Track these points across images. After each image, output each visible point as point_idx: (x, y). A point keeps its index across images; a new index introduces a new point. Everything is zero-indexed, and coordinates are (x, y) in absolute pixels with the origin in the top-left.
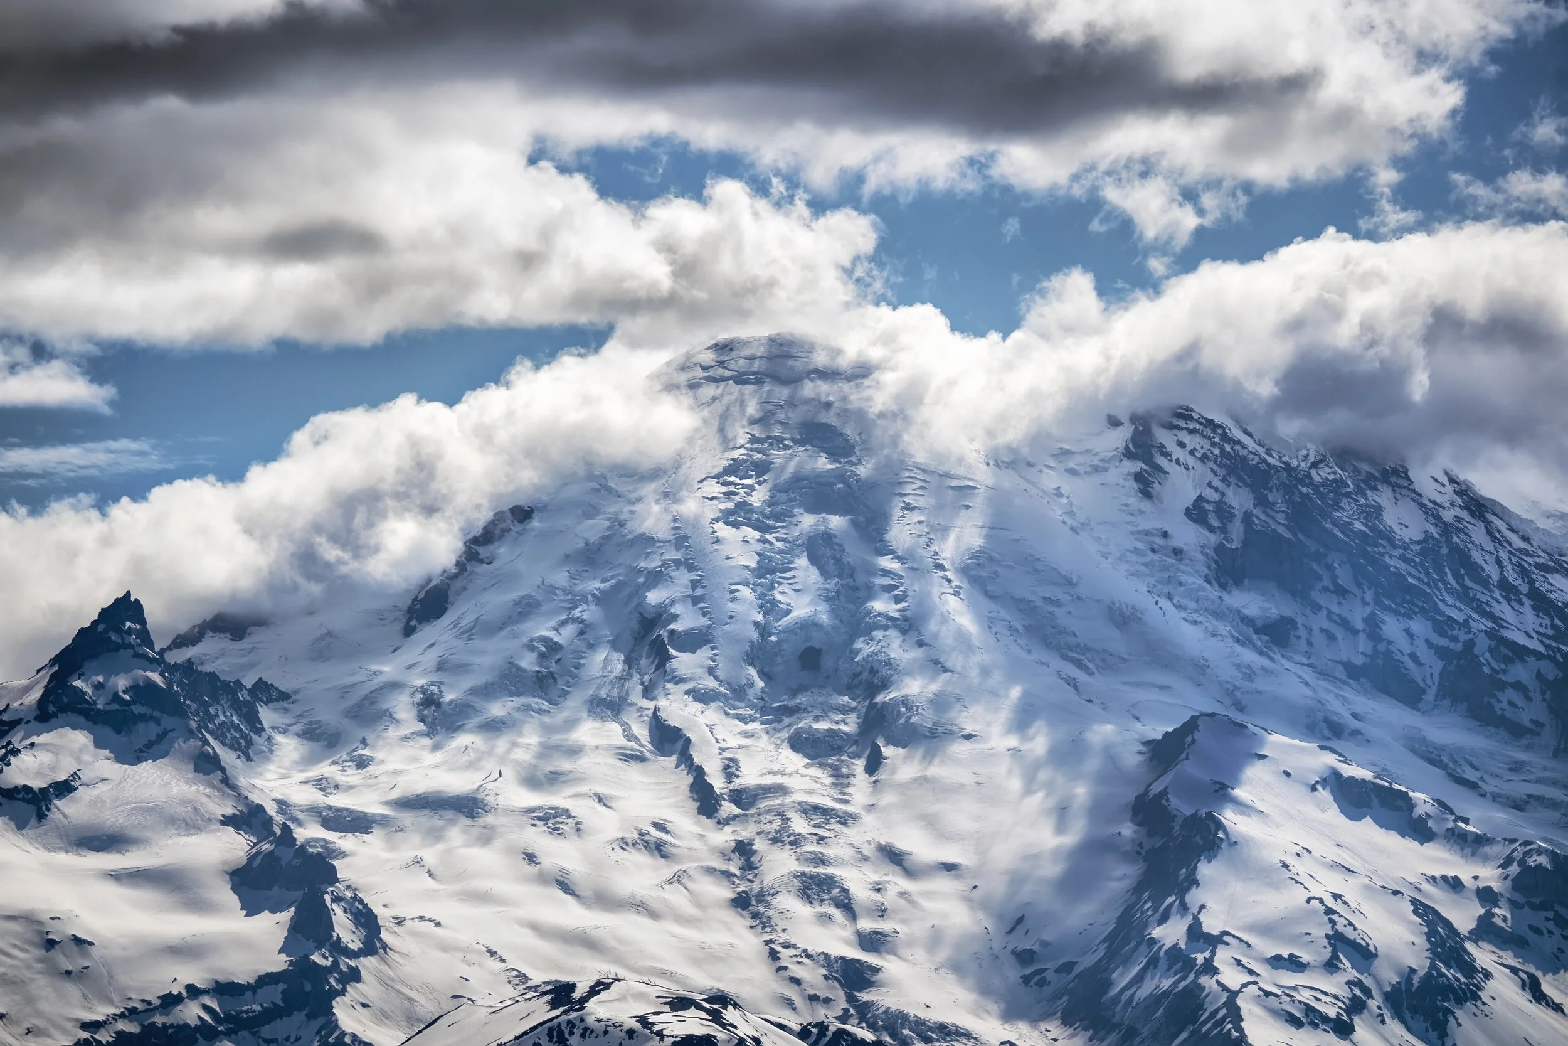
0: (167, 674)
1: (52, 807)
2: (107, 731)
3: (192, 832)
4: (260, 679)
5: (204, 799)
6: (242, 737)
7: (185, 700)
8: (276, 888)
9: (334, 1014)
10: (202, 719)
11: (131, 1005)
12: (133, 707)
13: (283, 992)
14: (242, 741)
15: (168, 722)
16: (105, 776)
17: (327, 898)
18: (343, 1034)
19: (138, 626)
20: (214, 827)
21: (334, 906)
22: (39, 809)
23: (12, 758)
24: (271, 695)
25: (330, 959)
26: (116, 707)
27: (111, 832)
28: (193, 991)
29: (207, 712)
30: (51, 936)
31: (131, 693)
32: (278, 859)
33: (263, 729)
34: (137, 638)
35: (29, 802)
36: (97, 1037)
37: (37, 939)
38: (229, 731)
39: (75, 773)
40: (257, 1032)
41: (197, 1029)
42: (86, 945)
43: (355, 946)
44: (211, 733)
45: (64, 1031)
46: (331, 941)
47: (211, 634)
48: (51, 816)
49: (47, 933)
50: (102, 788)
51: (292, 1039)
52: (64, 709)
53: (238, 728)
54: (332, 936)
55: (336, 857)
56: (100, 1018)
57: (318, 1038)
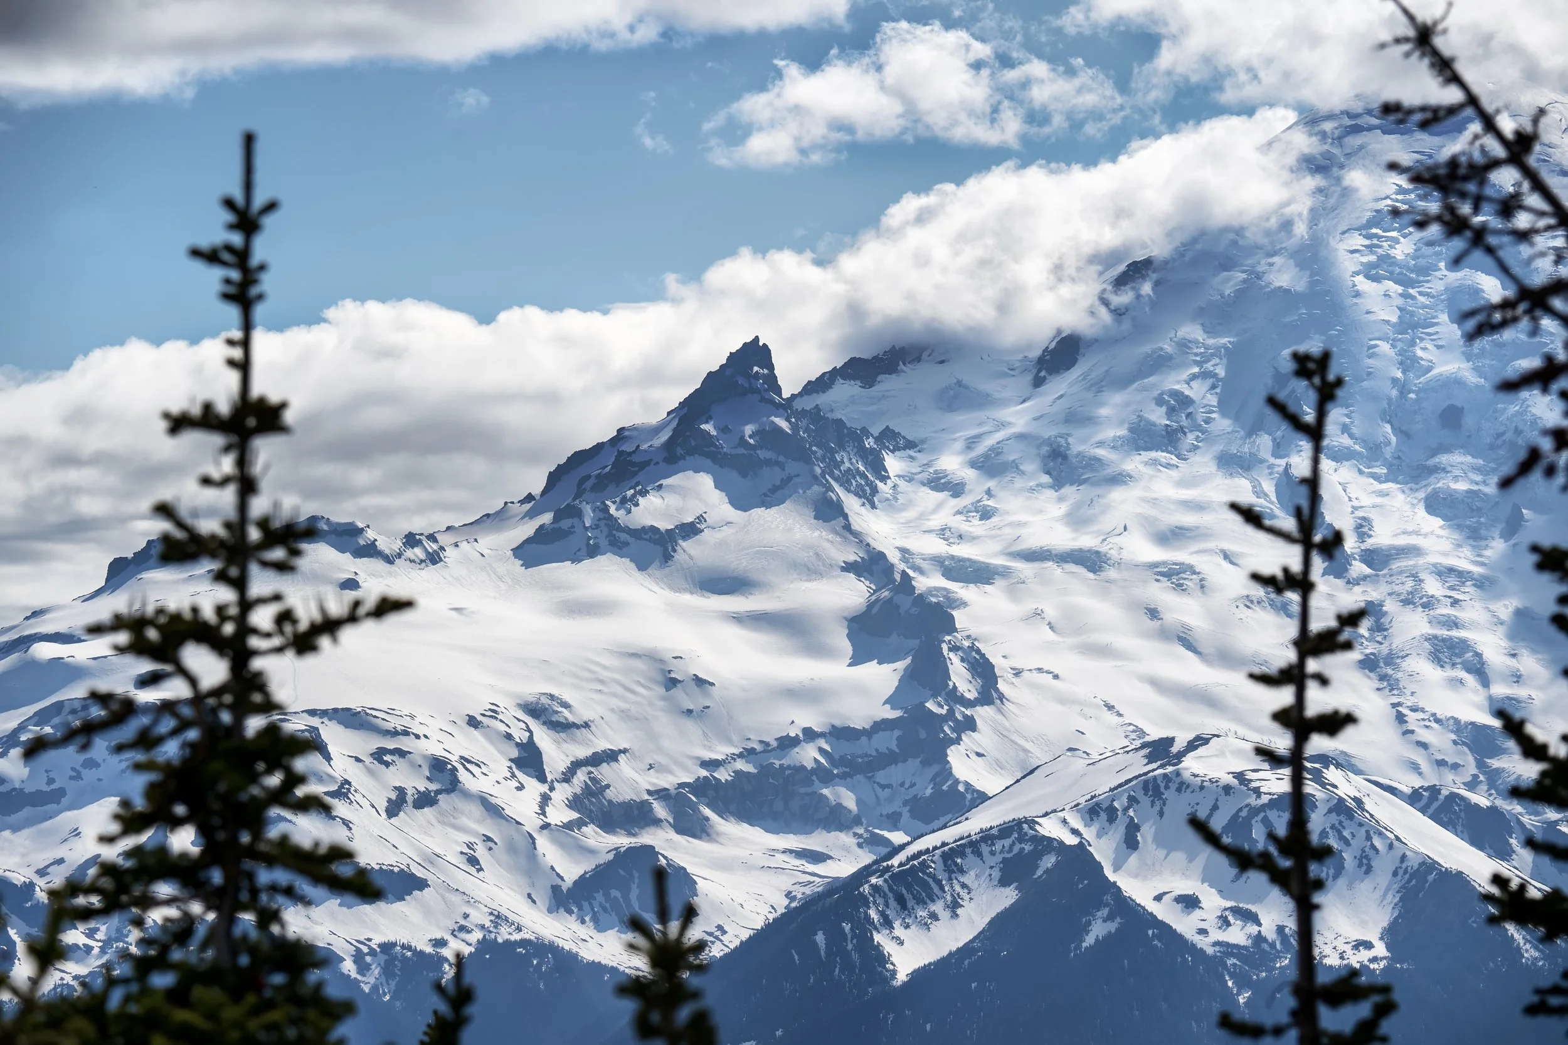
0: (793, 420)
1: (678, 548)
2: (734, 475)
3: (814, 576)
4: (887, 426)
5: (827, 545)
6: (867, 485)
7: (811, 446)
8: (894, 635)
9: (948, 762)
10: (828, 466)
11: (750, 745)
12: (758, 452)
13: (898, 739)
14: (867, 488)
15: (793, 467)
16: (729, 520)
17: (945, 647)
18: (957, 782)
19: (766, 371)
20: (835, 573)
21: (951, 655)
22: (666, 550)
23: (640, 498)
24: (898, 443)
25: (946, 707)
26: (741, 451)
27: (735, 574)
28: (810, 734)
29: (833, 459)
30: (673, 675)
31: (757, 438)
32: (897, 607)
33: (889, 477)
34: (763, 383)
35: (656, 542)
36: (715, 774)
37: (660, 678)
38: (854, 478)
39: (701, 515)
40: (873, 776)
41: (813, 771)
42: (707, 685)
43: (971, 695)
44: (836, 479)
45: (685, 768)
46: (947, 690)
47: (842, 381)
48: (676, 556)
49: (670, 671)
50: (727, 531)
51: (907, 786)
52: (691, 452)
53: (863, 476)
54: (948, 685)
55: (958, 607)
56: (720, 757)
57: (931, 786)
